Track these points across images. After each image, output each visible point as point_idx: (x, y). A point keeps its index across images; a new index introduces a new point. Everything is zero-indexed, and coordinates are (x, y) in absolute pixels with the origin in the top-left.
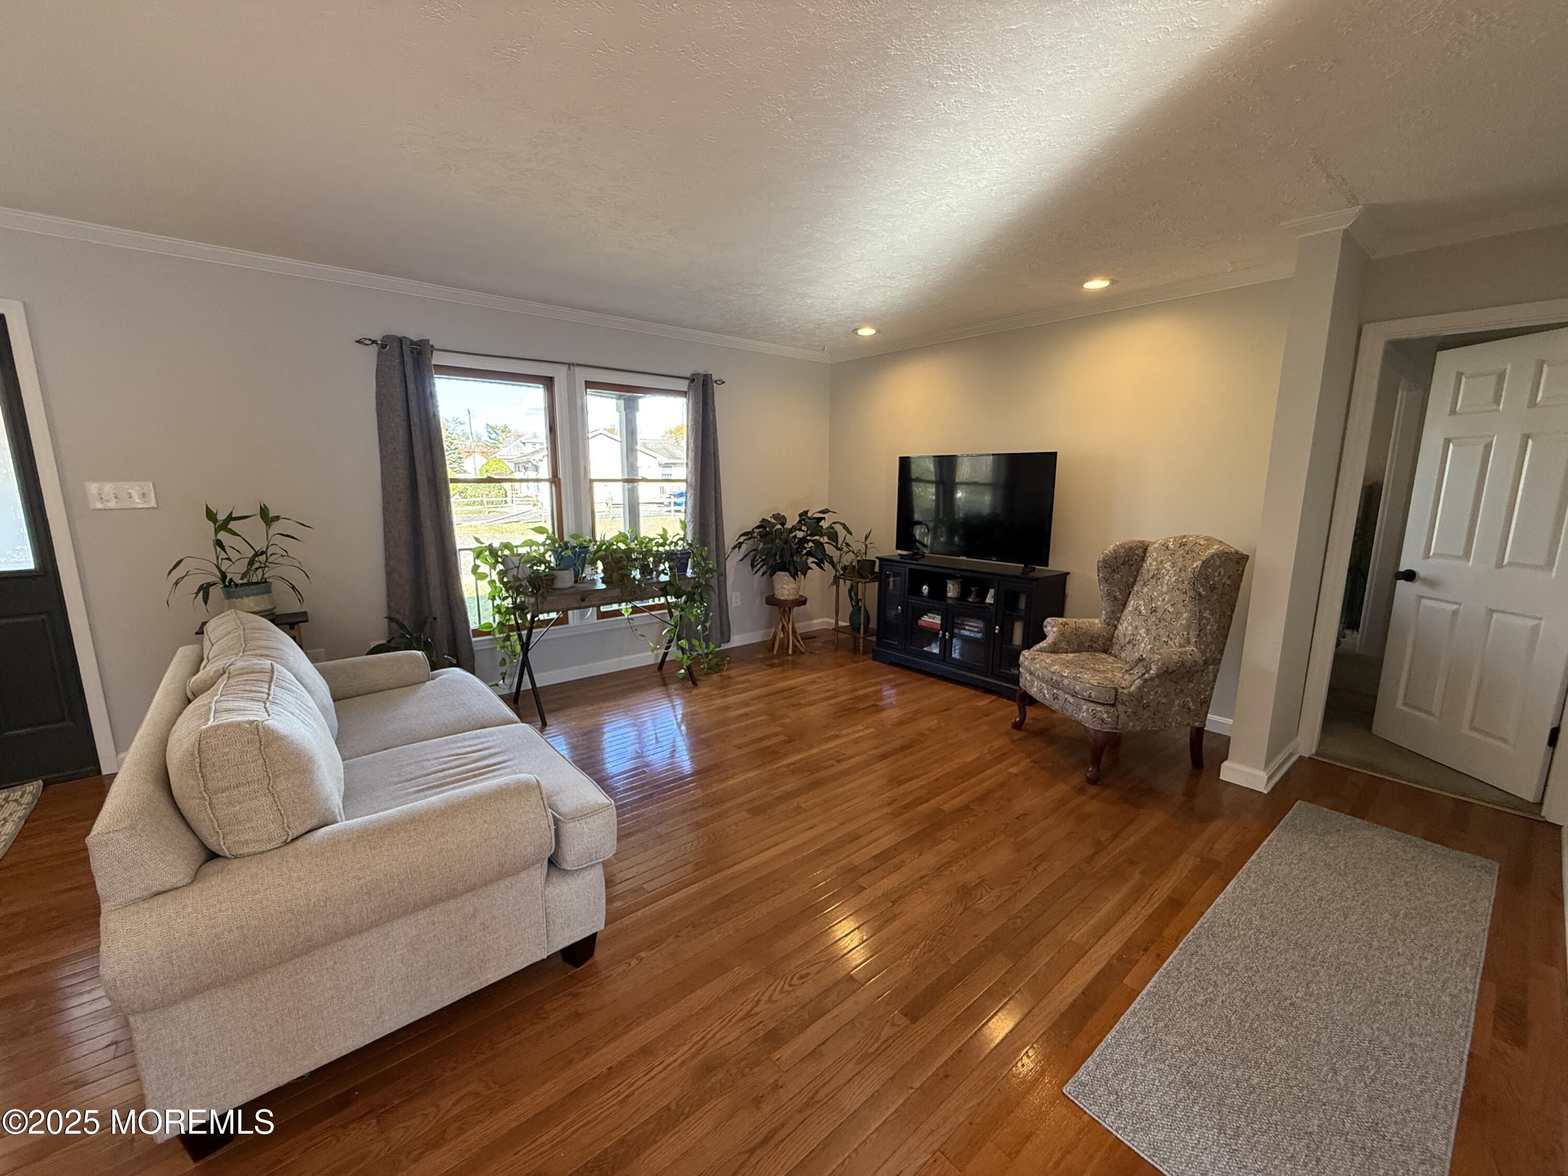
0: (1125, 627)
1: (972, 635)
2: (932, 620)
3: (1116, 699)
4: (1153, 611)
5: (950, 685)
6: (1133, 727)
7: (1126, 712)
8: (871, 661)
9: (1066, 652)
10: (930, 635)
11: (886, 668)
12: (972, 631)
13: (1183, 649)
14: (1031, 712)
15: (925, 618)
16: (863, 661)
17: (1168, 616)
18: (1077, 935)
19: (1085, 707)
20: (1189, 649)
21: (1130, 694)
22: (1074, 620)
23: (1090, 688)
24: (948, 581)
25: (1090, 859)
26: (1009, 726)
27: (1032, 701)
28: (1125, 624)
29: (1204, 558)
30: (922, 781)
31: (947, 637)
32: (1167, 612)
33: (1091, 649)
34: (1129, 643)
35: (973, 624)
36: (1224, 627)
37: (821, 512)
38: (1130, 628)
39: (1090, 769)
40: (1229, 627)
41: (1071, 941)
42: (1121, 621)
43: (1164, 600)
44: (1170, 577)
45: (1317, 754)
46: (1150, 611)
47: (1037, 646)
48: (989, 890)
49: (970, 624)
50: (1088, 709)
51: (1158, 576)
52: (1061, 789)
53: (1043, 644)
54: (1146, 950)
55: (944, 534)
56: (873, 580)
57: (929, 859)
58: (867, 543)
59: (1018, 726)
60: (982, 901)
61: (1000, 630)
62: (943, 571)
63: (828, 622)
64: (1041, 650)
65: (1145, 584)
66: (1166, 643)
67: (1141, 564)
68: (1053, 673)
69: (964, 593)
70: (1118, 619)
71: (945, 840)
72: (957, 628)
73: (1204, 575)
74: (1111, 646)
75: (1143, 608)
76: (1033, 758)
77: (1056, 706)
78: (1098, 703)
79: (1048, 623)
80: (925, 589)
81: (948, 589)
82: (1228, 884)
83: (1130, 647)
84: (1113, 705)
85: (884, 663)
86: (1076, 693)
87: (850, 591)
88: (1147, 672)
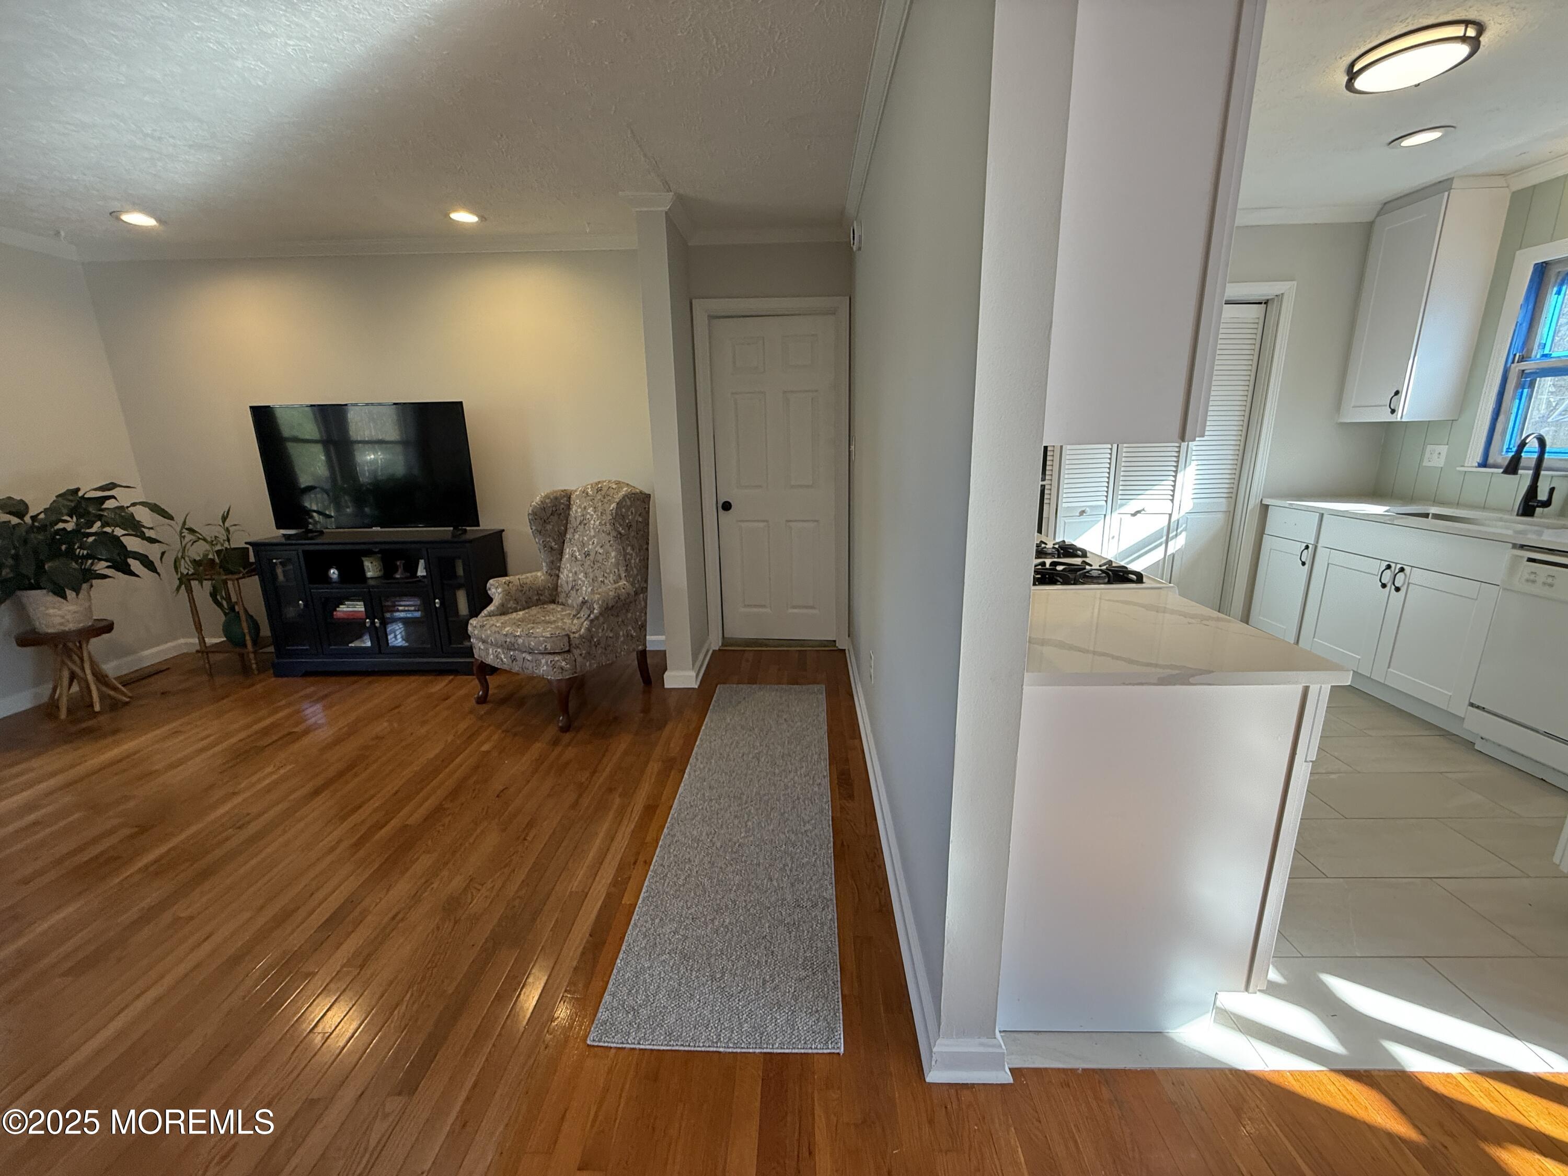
0: (566, 575)
1: (409, 615)
2: (354, 608)
3: (570, 645)
4: (587, 555)
5: (394, 678)
6: (590, 665)
7: (581, 655)
8: (273, 679)
9: (516, 611)
10: (354, 627)
11: (300, 681)
12: (408, 611)
13: (617, 585)
14: (493, 681)
15: (343, 608)
16: (260, 681)
17: (600, 558)
18: (576, 884)
19: (543, 661)
20: (623, 582)
21: (581, 637)
22: (517, 577)
23: (544, 641)
24: (364, 559)
25: (575, 805)
26: (473, 701)
27: (493, 670)
28: (565, 572)
29: (617, 500)
30: (375, 803)
31: (377, 625)
32: (598, 554)
33: (539, 602)
34: (572, 589)
35: (408, 603)
36: (644, 559)
37: (102, 489)
38: (570, 575)
39: (561, 718)
40: (648, 559)
41: (571, 892)
42: (561, 569)
43: (593, 543)
44: (594, 523)
45: (723, 645)
46: (584, 556)
47: (485, 612)
48: (480, 887)
49: (402, 603)
50: (547, 662)
51: (585, 522)
52: (538, 747)
53: (491, 608)
54: (635, 863)
55: (350, 504)
56: (250, 574)
57: (402, 888)
58: (227, 525)
59: (482, 700)
60: (475, 901)
61: (441, 603)
62: (357, 547)
63: (186, 644)
64: (490, 615)
65: (575, 531)
66: (603, 582)
67: (567, 512)
68: (506, 635)
69: (388, 571)
70: (559, 568)
71: (418, 859)
72: (388, 611)
73: (619, 516)
74: (557, 595)
75: (577, 554)
76: (504, 727)
77: (516, 668)
78: (554, 653)
79: (491, 585)
80: (334, 573)
81: (366, 568)
82: (684, 772)
83: (573, 593)
84: (569, 651)
85: (296, 676)
86: (532, 649)
87: (213, 595)
88: (592, 612)
